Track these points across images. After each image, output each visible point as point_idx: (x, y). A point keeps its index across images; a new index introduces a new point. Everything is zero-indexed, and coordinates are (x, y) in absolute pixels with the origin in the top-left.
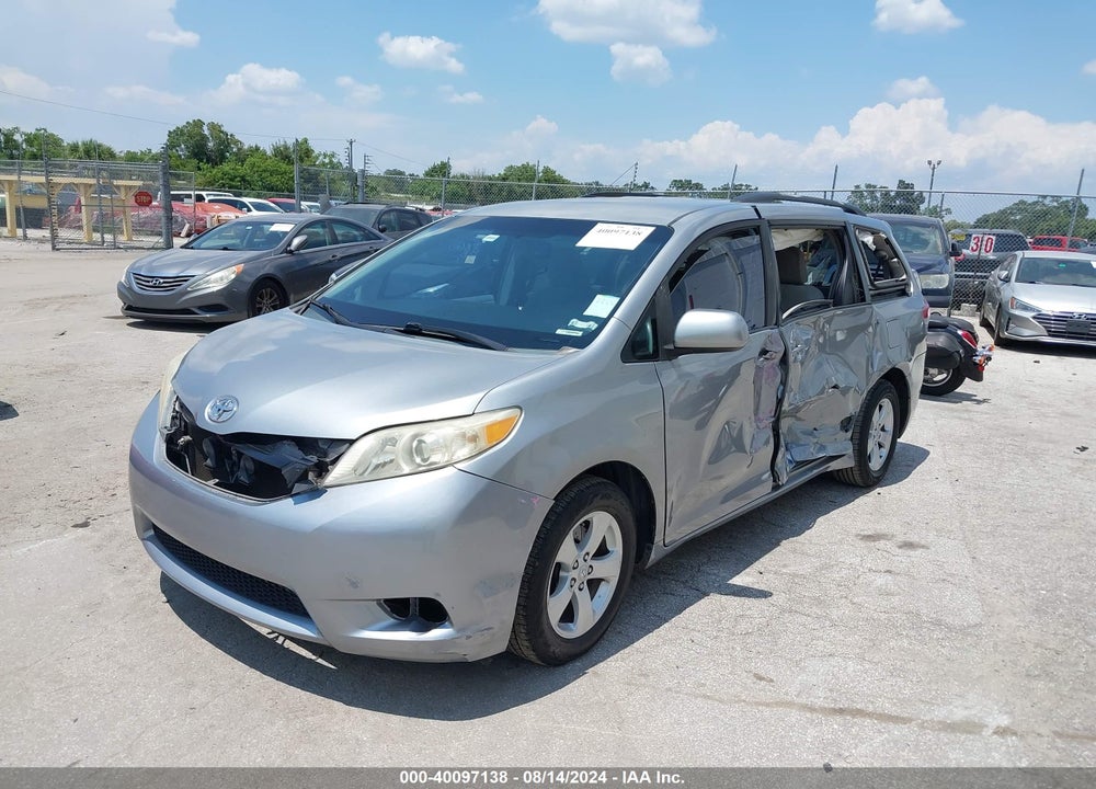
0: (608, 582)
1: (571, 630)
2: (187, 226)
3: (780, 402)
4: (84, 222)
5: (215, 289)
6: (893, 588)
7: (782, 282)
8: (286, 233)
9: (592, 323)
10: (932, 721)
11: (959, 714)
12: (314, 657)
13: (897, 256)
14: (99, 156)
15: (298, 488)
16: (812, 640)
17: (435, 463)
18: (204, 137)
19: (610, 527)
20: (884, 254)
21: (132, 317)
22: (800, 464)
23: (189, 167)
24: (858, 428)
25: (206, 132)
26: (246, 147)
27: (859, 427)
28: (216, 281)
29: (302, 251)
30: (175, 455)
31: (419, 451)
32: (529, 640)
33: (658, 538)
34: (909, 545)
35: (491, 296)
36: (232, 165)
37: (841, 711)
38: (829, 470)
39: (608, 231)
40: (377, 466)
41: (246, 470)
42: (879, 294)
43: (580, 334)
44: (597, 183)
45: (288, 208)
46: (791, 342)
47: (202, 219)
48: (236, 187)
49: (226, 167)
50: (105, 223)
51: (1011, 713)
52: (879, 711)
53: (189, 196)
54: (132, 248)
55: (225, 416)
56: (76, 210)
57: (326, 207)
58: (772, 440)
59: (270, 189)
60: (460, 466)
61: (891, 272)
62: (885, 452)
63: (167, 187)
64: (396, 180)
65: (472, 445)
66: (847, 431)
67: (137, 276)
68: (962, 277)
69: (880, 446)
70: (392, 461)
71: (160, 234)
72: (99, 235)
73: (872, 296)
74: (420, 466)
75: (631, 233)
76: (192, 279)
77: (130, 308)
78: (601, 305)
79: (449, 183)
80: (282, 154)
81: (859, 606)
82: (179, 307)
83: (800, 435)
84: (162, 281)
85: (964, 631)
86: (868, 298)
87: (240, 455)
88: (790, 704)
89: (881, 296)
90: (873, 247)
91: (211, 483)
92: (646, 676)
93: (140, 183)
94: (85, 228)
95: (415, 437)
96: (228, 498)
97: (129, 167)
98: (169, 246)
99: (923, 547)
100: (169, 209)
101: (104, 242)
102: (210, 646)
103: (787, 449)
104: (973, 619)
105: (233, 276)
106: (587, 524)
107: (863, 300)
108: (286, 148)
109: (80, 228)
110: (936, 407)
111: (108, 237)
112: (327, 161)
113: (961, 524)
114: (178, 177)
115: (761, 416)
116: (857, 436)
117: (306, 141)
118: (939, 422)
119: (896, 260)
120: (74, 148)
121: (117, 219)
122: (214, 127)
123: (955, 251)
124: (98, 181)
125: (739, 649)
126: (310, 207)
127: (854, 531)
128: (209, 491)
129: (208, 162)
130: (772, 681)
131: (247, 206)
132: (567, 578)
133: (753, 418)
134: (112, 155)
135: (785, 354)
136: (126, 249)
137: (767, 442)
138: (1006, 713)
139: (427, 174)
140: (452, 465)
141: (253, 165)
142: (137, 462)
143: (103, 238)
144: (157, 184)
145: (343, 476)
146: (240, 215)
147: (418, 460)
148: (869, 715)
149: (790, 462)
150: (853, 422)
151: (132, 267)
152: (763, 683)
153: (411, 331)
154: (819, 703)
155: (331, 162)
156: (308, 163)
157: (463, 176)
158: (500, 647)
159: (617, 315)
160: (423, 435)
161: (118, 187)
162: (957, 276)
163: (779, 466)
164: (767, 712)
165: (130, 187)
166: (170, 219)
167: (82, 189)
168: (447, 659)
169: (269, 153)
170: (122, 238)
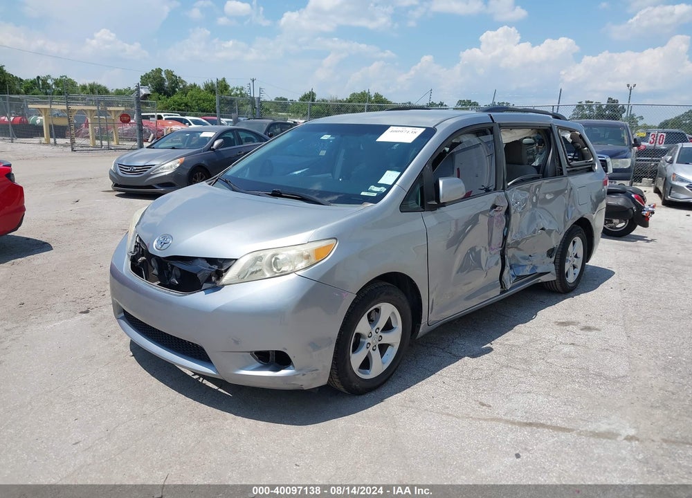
0: (393, 346)
1: (368, 374)
2: (152, 135)
3: (505, 238)
4: (90, 133)
5: (167, 173)
6: (574, 354)
7: (507, 163)
8: (210, 138)
9: (382, 188)
10: (586, 431)
11: (604, 427)
12: (216, 388)
13: (587, 146)
14: (99, 92)
15: (205, 286)
16: (518, 383)
17: (284, 271)
18: (162, 79)
19: (393, 313)
20: (579, 145)
21: (118, 191)
22: (520, 277)
23: (154, 98)
24: (558, 257)
25: (164, 76)
26: (188, 85)
27: (559, 255)
28: (168, 168)
29: (220, 150)
30: (136, 268)
31: (275, 264)
32: (339, 379)
33: (424, 321)
34: (588, 329)
35: (330, 174)
36: (180, 96)
37: (530, 424)
38: (540, 281)
39: (396, 131)
40: (252, 273)
41: (176, 276)
42: (573, 171)
43: (375, 195)
44: (410, 103)
45: (213, 122)
46: (512, 200)
47: (161, 131)
48: (182, 110)
49: (175, 97)
50: (103, 134)
51: (637, 428)
52: (554, 425)
53: (153, 116)
54: (119, 149)
55: (165, 246)
56: (86, 126)
57: (236, 121)
58: (500, 261)
59: (204, 111)
60: (298, 273)
61: (583, 156)
62: (578, 271)
63: (139, 111)
64: (282, 104)
65: (306, 261)
66: (551, 257)
67: (121, 166)
68: (643, 160)
69: (574, 267)
70: (260, 270)
71: (136, 141)
72: (99, 141)
73: (568, 172)
74: (276, 273)
75: (410, 132)
76: (153, 167)
77: (117, 186)
78: (389, 177)
79: (313, 105)
80: (210, 89)
81: (551, 364)
82: (144, 185)
83: (520, 260)
84: (135, 168)
85: (615, 380)
86: (565, 172)
87: (173, 267)
88: (499, 420)
89: (574, 171)
90: (570, 141)
91: (156, 284)
92: (413, 402)
93: (123, 109)
94: (91, 137)
95: (273, 256)
96: (165, 292)
97: (116, 99)
98: (141, 146)
99: (597, 329)
100: (141, 125)
101: (102, 146)
102: (156, 381)
103: (511, 268)
104: (622, 373)
105: (178, 165)
106: (377, 310)
107: (562, 174)
108: (213, 85)
109: (88, 137)
110: (617, 244)
111: (105, 143)
112: (238, 92)
113: (624, 316)
114: (147, 104)
115: (493, 246)
116: (558, 261)
117: (224, 80)
118: (618, 253)
119: (586, 148)
120: (84, 88)
121: (110, 131)
122: (169, 73)
123: (637, 143)
124: (98, 108)
125: (472, 387)
126: (228, 122)
127: (554, 320)
128: (154, 288)
129: (165, 95)
130: (490, 406)
131: (188, 122)
132: (364, 343)
133: (487, 247)
134: (107, 92)
135: (508, 208)
136: (115, 150)
137: (497, 264)
138: (635, 428)
139: (301, 100)
140: (294, 272)
141: (192, 96)
142: (114, 273)
143: (101, 143)
144: (133, 109)
145: (231, 279)
146: (184, 127)
147: (275, 270)
148: (548, 427)
149: (513, 276)
150: (556, 251)
151: (118, 160)
152: (484, 407)
153: (276, 194)
154: (518, 419)
155: (241, 93)
156: (226, 94)
157: (323, 101)
158: (324, 381)
159: (398, 183)
160: (278, 255)
161: (110, 111)
162: (637, 160)
163: (505, 278)
164: (485, 424)
165: (118, 111)
166: (141, 130)
167: (89, 113)
168: (291, 387)
169: (202, 88)
170: (113, 143)
